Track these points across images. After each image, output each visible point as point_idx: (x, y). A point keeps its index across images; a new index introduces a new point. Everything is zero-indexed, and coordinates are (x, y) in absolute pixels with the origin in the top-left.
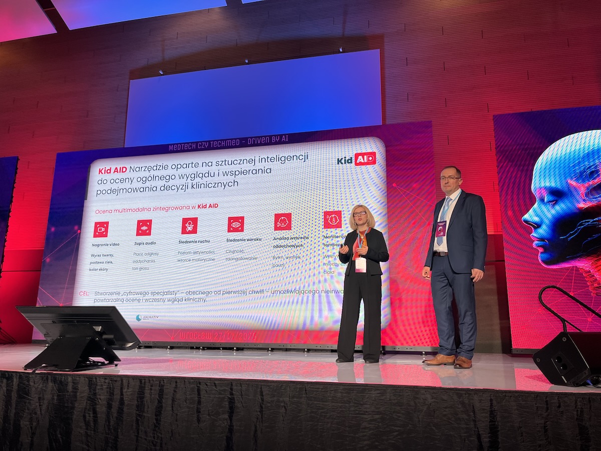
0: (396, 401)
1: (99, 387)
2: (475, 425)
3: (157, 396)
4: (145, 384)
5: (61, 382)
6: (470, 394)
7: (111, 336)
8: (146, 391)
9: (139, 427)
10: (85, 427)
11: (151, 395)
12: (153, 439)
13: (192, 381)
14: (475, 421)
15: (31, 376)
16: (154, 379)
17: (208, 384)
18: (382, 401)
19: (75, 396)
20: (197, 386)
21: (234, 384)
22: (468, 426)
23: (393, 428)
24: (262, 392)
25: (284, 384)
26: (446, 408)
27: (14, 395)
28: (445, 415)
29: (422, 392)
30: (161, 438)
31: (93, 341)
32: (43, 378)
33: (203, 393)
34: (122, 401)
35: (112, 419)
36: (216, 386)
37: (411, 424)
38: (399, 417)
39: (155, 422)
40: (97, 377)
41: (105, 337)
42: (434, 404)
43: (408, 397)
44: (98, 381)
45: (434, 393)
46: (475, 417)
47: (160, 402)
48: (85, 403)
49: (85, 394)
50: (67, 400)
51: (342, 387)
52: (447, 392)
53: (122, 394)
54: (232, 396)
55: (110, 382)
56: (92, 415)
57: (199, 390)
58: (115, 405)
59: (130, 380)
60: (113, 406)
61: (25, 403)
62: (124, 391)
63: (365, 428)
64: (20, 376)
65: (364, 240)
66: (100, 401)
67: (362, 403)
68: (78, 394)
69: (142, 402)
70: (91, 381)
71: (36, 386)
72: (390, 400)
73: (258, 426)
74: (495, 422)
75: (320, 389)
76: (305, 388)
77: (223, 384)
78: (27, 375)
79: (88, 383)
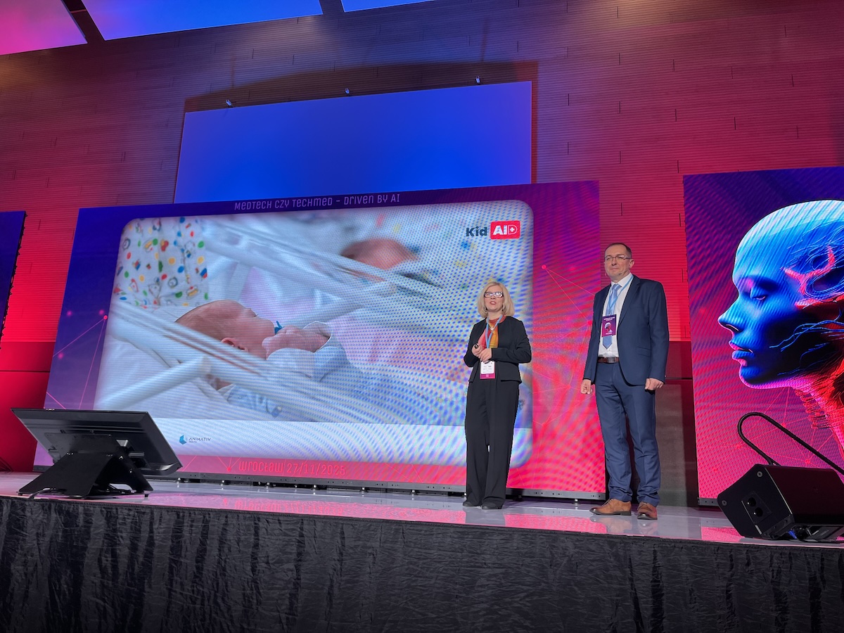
0: (526, 550)
1: (121, 521)
2: (632, 585)
3: (199, 536)
4: (183, 519)
5: (68, 512)
6: (627, 543)
7: (142, 454)
8: (185, 528)
9: (173, 576)
10: (100, 575)
11: (191, 534)
12: (191, 594)
13: (248, 516)
14: (631, 580)
15: (27, 503)
16: (196, 512)
17: (270, 520)
18: (506, 550)
19: (88, 533)
20: (255, 524)
21: (305, 522)
22: (622, 587)
23: (520, 586)
24: (342, 533)
25: (374, 524)
26: (593, 561)
27: (3, 530)
28: (591, 571)
29: (562, 538)
30: (203, 592)
31: (115, 459)
32: (43, 507)
33: (262, 532)
34: (151, 542)
35: (136, 564)
36: (280, 523)
37: (545, 582)
38: (529, 572)
39: (195, 571)
40: (118, 508)
41: (131, 454)
42: (577, 555)
43: (543, 545)
44: (119, 513)
45: (578, 540)
46: (632, 574)
47: (203, 544)
48: (101, 543)
49: (101, 530)
50: (76, 538)
51: (452, 530)
52: (596, 540)
53: (151, 531)
54: (302, 538)
55: (136, 514)
56: (110, 559)
57: (257, 529)
58: (142, 545)
59: (163, 512)
60: (139, 548)
61: (18, 540)
62: (155, 526)
63: (482, 586)
64: (13, 502)
65: (494, 332)
66: (121, 540)
67: (479, 551)
68: (92, 529)
69: (178, 542)
70: (110, 512)
71: (34, 517)
72: (518, 548)
73: (334, 579)
74: (659, 581)
75: (423, 532)
76: (403, 530)
77: (290, 521)
78: (23, 502)
79: (105, 515)
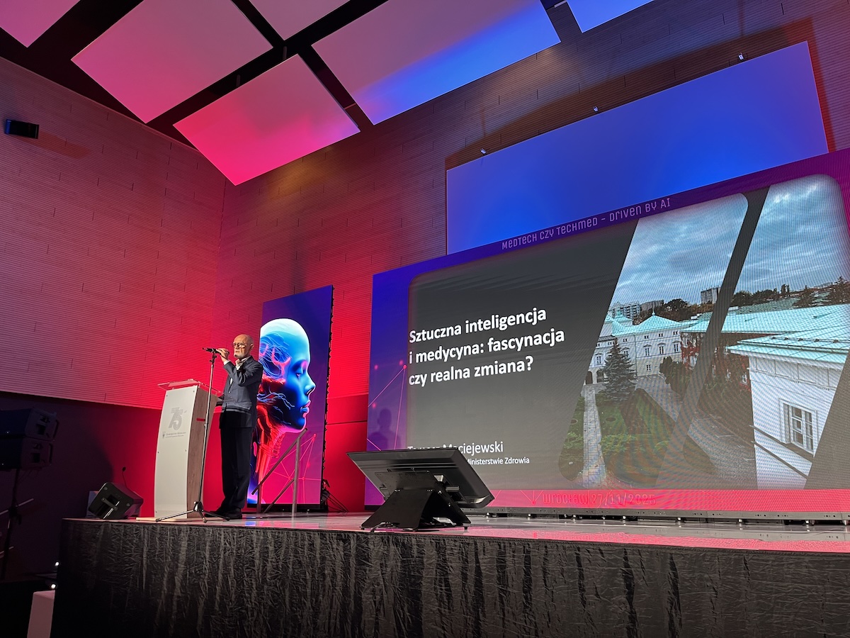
1: (449, 552)
3: (523, 566)
4: (505, 549)
5: (403, 544)
7: (457, 489)
8: (508, 558)
9: (504, 606)
10: (437, 604)
11: (514, 564)
12: (524, 624)
13: (567, 546)
15: (369, 537)
16: (516, 543)
17: (590, 550)
19: (422, 563)
20: (576, 554)
21: (628, 551)
24: (673, 564)
27: (353, 561)
30: (535, 623)
31: (435, 494)
32: (383, 540)
33: (584, 562)
34: (478, 569)
35: (469, 594)
36: (602, 553)
39: (524, 601)
40: (445, 539)
41: (448, 489)
44: (447, 544)
47: (527, 573)
48: (435, 572)
49: (433, 560)
50: (413, 568)
53: (477, 562)
54: (628, 569)
55: (462, 544)
56: (444, 588)
57: (578, 558)
59: (486, 543)
60: (468, 577)
61: (365, 570)
62: (481, 557)
64: (358, 536)
66: (451, 570)
68: (425, 560)
69: (504, 572)
70: (439, 543)
71: (376, 549)
76: (745, 560)
77: (612, 551)
78: (365, 536)
79: (435, 546)
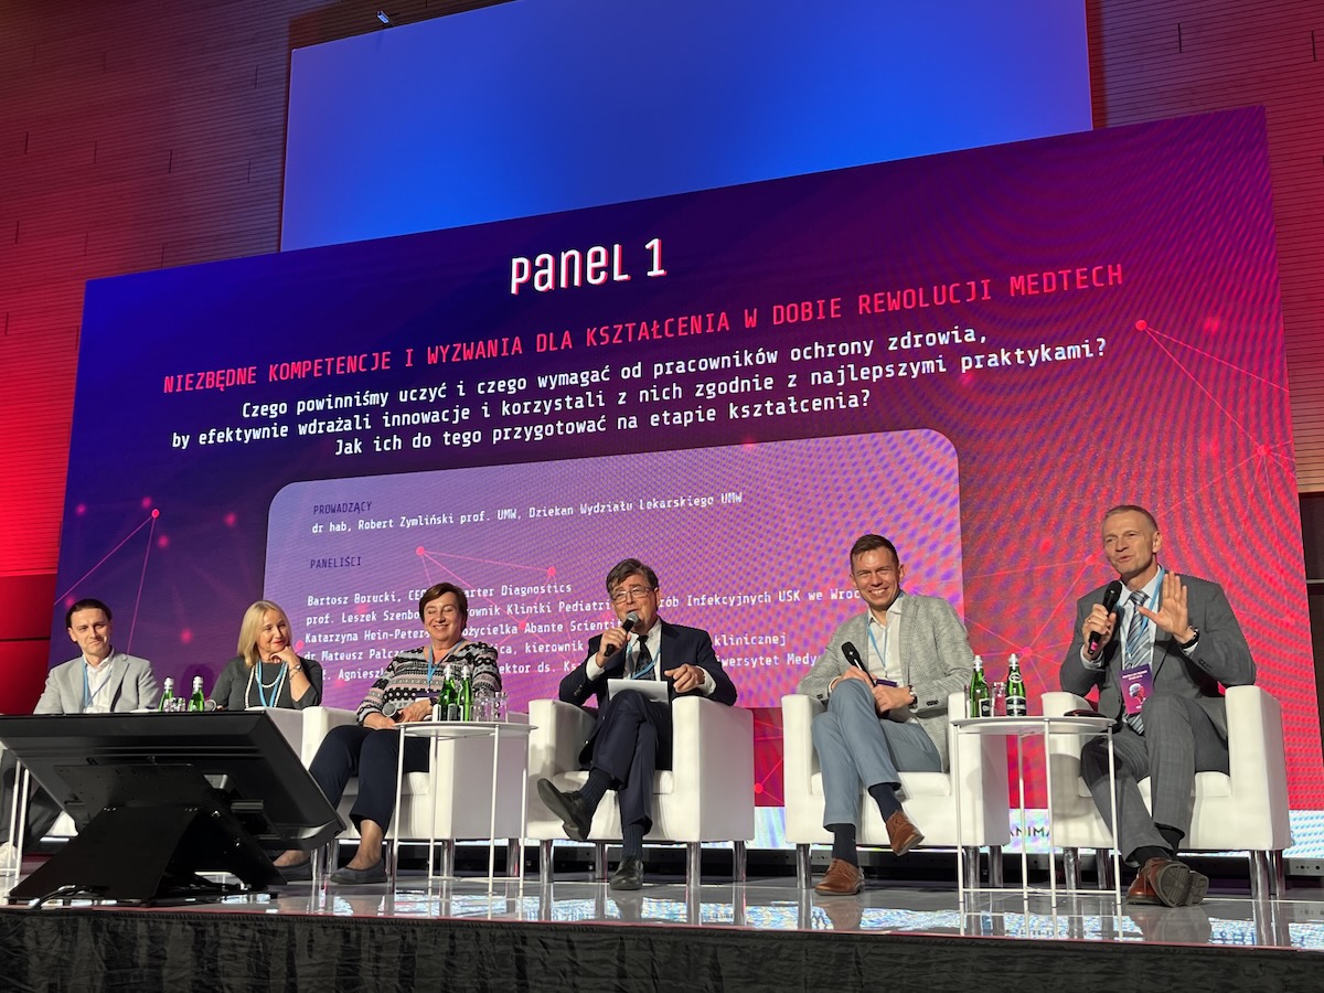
1: (225, 952)
3: (396, 980)
4: (359, 944)
5: (114, 935)
7: (259, 805)
8: (363, 964)
11: (377, 976)
13: (500, 933)
16: (386, 929)
17: (549, 942)
19: (158, 979)
20: (517, 950)
21: (629, 944)
24: (715, 967)
25: (789, 943)
31: (204, 816)
32: (60, 926)
33: (533, 969)
36: (572, 948)
40: (220, 922)
41: (237, 806)
43: (1201, 984)
44: (222, 934)
51: (975, 952)
53: (292, 973)
54: (624, 981)
55: (258, 935)
57: (521, 962)
59: (315, 930)
62: (300, 962)
68: (165, 972)
70: (203, 932)
71: (42, 949)
75: (904, 960)
76: (857, 956)
77: (594, 942)
78: (19, 918)
79: (192, 940)
